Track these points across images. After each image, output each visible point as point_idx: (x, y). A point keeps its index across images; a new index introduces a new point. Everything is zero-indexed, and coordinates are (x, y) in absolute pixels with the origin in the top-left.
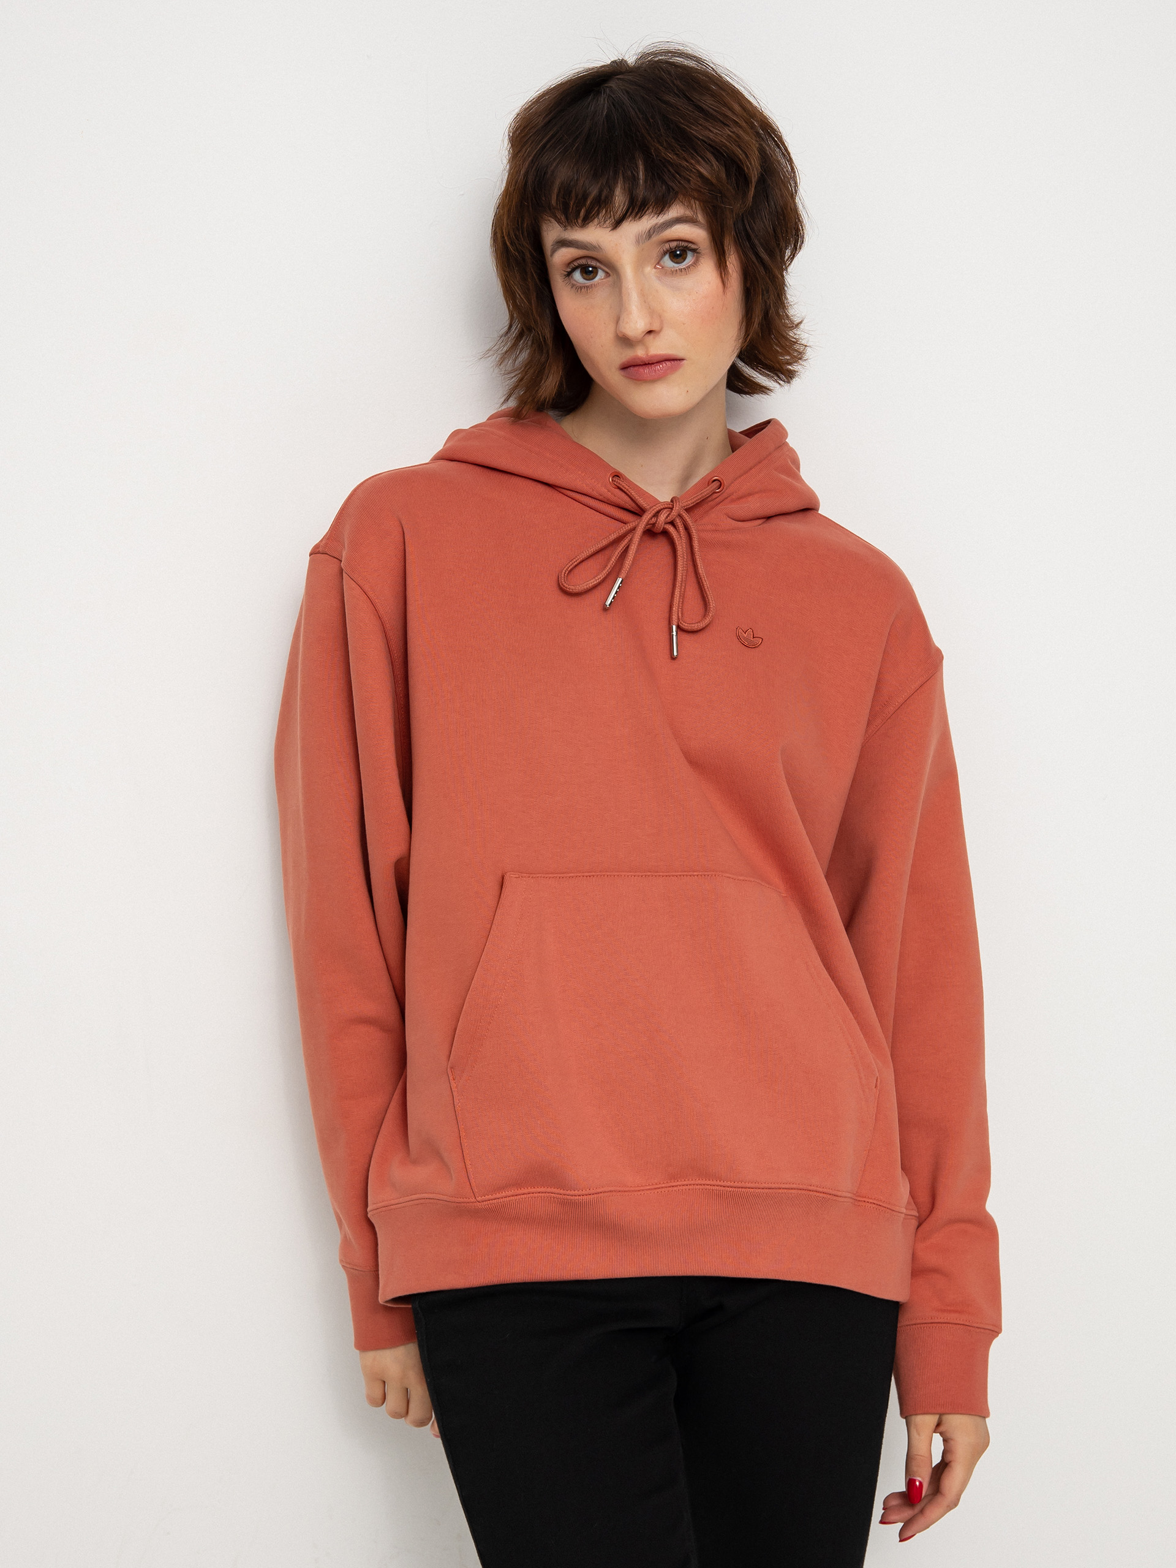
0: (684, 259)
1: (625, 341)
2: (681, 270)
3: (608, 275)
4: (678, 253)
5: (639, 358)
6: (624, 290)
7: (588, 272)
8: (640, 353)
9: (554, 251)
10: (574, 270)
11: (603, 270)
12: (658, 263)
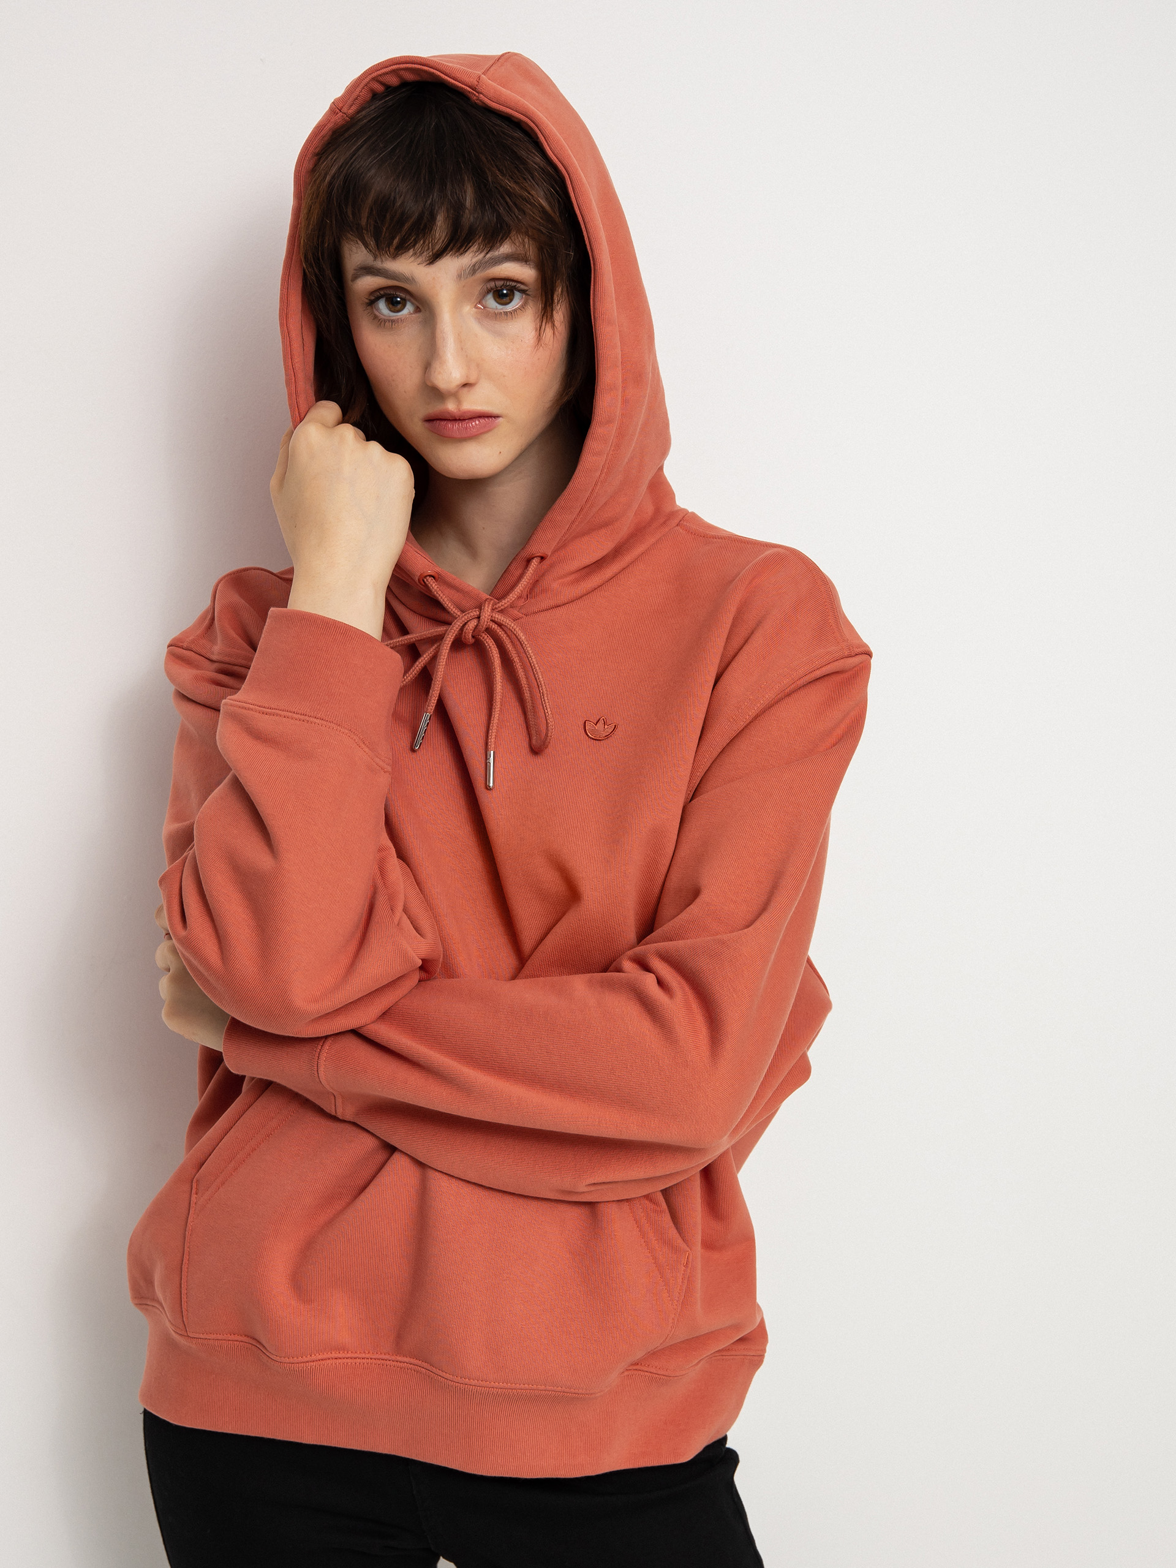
0: (511, 301)
1: (435, 393)
2: (506, 313)
3: (417, 310)
4: (505, 292)
5: (449, 413)
6: (438, 332)
7: (395, 304)
8: (451, 406)
9: (356, 277)
10: (378, 298)
11: (412, 303)
12: (480, 303)
